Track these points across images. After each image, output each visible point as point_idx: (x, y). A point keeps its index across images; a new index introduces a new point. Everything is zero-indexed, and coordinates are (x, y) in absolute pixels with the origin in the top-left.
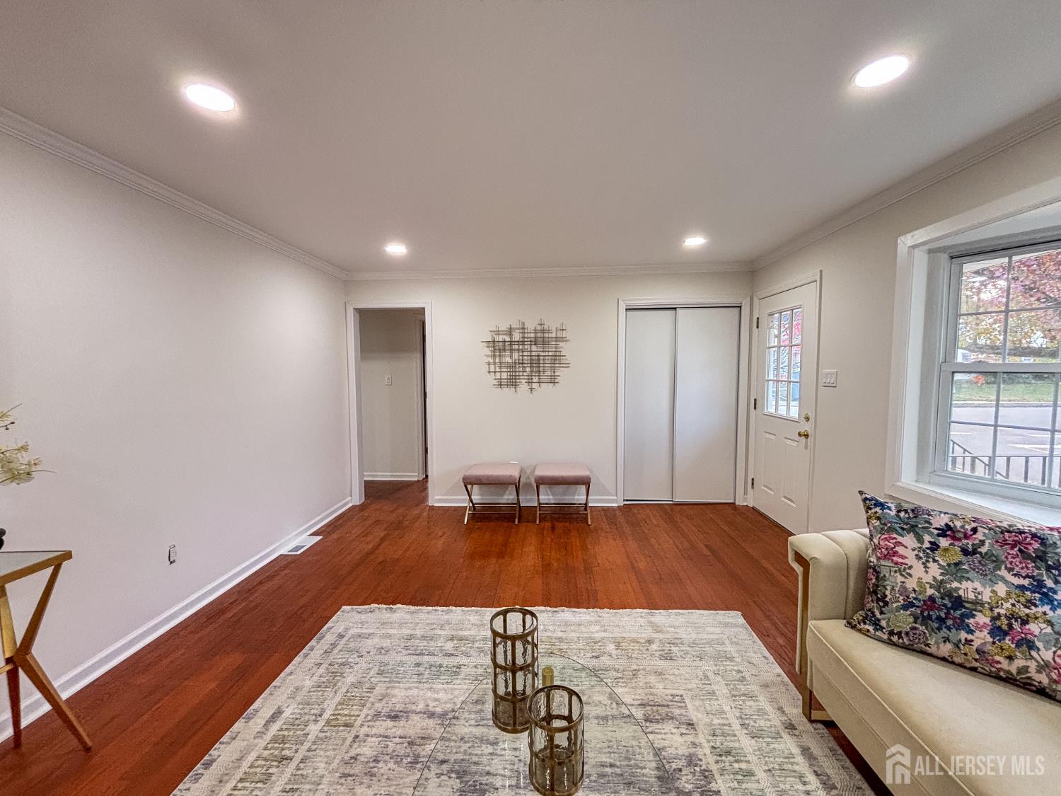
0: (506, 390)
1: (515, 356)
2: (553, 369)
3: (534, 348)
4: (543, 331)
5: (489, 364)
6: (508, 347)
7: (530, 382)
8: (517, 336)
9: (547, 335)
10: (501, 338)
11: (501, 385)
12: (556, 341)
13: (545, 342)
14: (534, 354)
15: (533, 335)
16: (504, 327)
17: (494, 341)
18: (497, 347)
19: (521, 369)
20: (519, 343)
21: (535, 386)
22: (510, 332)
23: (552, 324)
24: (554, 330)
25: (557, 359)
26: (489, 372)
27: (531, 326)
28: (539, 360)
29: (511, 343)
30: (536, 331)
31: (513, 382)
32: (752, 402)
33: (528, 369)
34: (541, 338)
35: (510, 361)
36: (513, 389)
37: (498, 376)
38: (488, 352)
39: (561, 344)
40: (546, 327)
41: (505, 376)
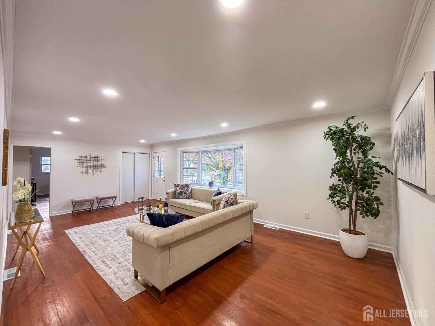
0: (84, 174)
1: (88, 164)
2: (101, 168)
3: (94, 162)
4: (97, 157)
5: (78, 166)
6: (85, 161)
7: (93, 172)
8: (88, 158)
9: (99, 158)
10: (83, 159)
11: (82, 173)
12: (102, 160)
13: (98, 160)
14: (94, 164)
15: (94, 158)
16: (84, 155)
17: (80, 160)
18: (81, 162)
19: (90, 168)
20: (89, 160)
21: (94, 173)
22: (86, 157)
23: (100, 155)
24: (101, 157)
25: (102, 165)
26: (78, 169)
27: (93, 155)
28: (96, 165)
29: (86, 160)
30: (95, 157)
31: (87, 172)
32: (153, 175)
33: (92, 168)
34: (97, 159)
35: (86, 166)
36: (86, 174)
37: (81, 170)
38: (78, 163)
39: (103, 161)
40: (99, 156)
41: (84, 170)
